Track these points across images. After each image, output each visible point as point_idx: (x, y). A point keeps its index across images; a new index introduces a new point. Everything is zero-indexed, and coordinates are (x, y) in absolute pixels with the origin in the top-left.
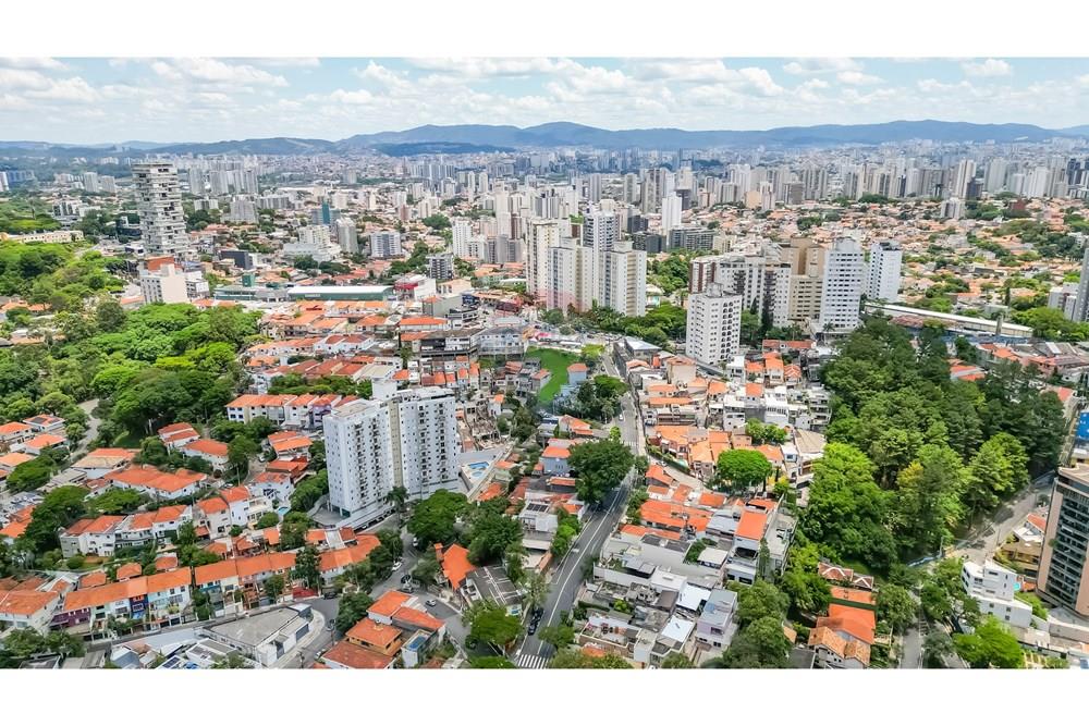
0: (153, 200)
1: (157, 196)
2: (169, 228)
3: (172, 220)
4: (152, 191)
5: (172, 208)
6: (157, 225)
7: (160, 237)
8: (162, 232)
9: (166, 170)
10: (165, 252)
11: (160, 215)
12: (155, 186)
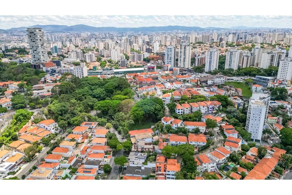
0: (37, 42)
1: (39, 40)
2: (42, 52)
3: (43, 49)
4: (37, 38)
5: (43, 45)
6: (39, 51)
7: (40, 56)
8: (41, 54)
9: (40, 31)
10: (42, 61)
11: (40, 47)
12: (38, 36)
